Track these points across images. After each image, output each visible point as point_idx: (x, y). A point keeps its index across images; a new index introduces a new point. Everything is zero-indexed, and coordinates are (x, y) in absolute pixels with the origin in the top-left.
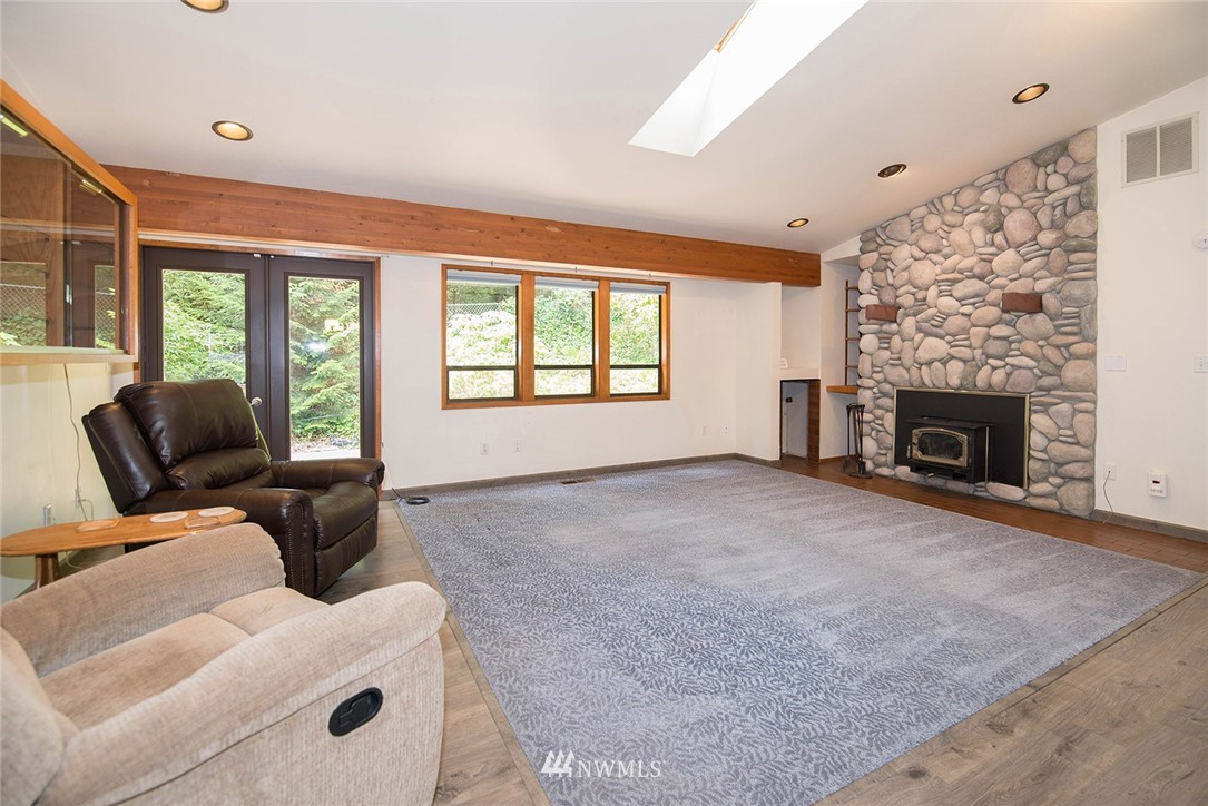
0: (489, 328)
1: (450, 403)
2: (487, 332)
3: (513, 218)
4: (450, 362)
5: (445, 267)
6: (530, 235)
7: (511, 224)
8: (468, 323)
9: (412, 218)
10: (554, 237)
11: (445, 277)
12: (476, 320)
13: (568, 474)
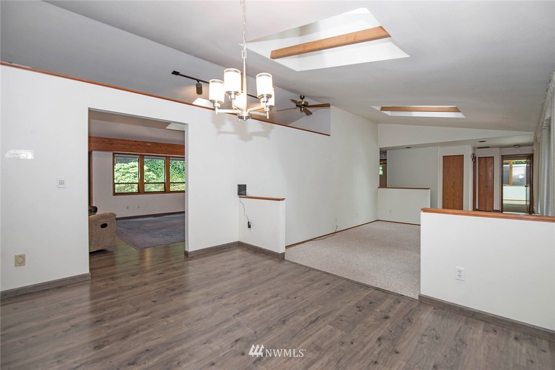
0: (131, 169)
1: (115, 194)
2: (130, 170)
3: (136, 141)
4: (116, 182)
5: (114, 154)
6: (141, 146)
7: (135, 143)
8: (122, 167)
9: (104, 142)
10: (149, 146)
11: (114, 157)
12: (126, 166)
13: (156, 215)
